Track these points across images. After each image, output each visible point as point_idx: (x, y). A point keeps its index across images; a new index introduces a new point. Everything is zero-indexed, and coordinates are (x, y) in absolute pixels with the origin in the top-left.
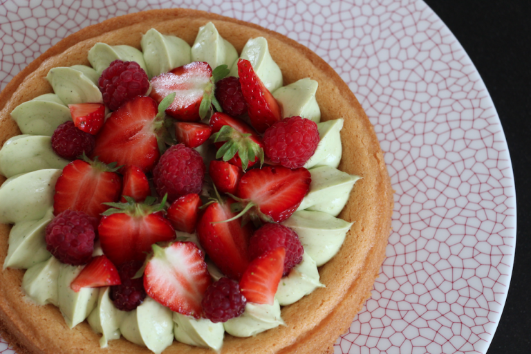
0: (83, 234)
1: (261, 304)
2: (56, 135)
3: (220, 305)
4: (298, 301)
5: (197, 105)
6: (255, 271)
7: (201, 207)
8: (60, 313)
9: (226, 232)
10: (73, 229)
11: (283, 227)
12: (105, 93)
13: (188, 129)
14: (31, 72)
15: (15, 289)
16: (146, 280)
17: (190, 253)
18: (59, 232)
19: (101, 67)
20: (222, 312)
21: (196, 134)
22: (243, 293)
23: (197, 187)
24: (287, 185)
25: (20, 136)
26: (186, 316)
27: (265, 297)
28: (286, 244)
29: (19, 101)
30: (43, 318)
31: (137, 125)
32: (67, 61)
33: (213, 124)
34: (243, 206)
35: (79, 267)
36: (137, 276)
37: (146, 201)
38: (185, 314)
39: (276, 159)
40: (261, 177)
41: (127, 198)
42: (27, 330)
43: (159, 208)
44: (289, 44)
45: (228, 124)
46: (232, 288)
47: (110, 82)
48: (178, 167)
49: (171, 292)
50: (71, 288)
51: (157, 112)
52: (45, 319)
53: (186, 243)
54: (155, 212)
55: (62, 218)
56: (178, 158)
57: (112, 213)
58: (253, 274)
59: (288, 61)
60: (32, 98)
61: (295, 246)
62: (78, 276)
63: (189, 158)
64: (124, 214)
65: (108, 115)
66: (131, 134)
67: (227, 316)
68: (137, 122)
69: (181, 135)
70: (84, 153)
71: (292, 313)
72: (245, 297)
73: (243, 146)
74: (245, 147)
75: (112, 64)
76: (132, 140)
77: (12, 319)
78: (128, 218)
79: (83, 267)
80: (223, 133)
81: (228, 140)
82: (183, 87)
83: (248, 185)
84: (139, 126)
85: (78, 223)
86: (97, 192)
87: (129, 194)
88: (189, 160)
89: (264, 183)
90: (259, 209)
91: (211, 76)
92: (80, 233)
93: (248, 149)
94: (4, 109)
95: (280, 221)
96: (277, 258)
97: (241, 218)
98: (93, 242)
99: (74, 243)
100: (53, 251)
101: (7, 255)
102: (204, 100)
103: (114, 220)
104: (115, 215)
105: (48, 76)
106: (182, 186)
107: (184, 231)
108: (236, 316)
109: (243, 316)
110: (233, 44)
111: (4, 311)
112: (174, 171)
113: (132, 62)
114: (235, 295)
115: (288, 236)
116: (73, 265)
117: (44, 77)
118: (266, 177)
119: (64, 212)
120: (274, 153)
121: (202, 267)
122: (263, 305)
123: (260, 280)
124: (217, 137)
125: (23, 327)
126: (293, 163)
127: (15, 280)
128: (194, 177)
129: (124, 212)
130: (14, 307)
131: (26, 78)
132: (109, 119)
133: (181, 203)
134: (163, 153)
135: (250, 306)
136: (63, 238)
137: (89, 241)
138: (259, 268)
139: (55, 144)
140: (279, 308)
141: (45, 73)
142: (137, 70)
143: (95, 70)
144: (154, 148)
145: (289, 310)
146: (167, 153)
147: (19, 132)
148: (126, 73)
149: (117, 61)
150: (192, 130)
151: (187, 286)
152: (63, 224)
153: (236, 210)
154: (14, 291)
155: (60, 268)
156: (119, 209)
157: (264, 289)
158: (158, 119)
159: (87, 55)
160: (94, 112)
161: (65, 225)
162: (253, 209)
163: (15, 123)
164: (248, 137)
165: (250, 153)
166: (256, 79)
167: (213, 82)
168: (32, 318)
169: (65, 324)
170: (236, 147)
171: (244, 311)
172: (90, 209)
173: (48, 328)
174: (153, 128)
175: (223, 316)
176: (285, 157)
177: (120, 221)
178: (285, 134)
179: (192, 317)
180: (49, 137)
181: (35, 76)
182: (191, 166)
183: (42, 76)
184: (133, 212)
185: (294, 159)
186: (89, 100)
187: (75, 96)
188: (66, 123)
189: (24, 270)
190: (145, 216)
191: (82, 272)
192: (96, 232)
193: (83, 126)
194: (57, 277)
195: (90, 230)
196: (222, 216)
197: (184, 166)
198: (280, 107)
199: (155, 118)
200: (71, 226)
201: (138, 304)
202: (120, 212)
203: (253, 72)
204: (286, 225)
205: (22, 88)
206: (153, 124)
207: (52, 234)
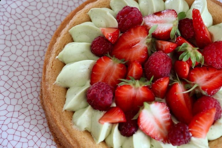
0: (107, 94)
1: (199, 138)
2: (94, 42)
3: (178, 136)
4: (218, 139)
5: (169, 32)
6: (199, 120)
7: (170, 85)
8: (91, 135)
9: (182, 99)
10: (102, 91)
11: (213, 98)
12: (119, 23)
13: (165, 44)
14: (80, 10)
15: (69, 121)
16: (139, 121)
17: (163, 108)
18: (95, 93)
19: (117, 10)
20: (179, 140)
21: (170, 46)
22: (190, 131)
23: (167, 74)
24: (215, 77)
25: (73, 42)
26: (158, 141)
27: (202, 134)
28: (215, 107)
29: (74, 25)
30: (83, 137)
31: (137, 40)
32: (99, 5)
33: (177, 42)
34: (192, 86)
35: (104, 112)
36: (135, 118)
37: (140, 80)
38: (158, 140)
39: (210, 63)
40: (201, 71)
41: (130, 77)
42: (74, 143)
43: (148, 83)
44: (217, 4)
45: (186, 42)
46: (185, 129)
47: (123, 17)
48: (159, 63)
49: (152, 128)
50: (99, 122)
51: (148, 34)
52: (84, 138)
53: (161, 103)
54: (146, 85)
55: (96, 86)
56: (159, 58)
57: (123, 85)
58: (197, 121)
59: (216, 12)
60: (80, 24)
61: (219, 109)
62: (103, 116)
63: (165, 59)
64: (129, 85)
65: (120, 35)
66: (133, 45)
67: (181, 143)
68: (137, 38)
69: (160, 47)
70: (108, 53)
71: (215, 144)
72: (192, 133)
73: (193, 54)
74: (194, 55)
75: (124, 8)
76: (133, 48)
77: (66, 137)
78: (131, 88)
79: (105, 112)
80: (183, 47)
81: (185, 51)
82: (161, 22)
83: (195, 75)
84: (138, 41)
85: (105, 89)
86: (114, 74)
87: (131, 75)
88: (165, 60)
89: (203, 75)
90: (201, 88)
91: (177, 17)
92: (105, 94)
93: (196, 56)
94: (65, 29)
95: (211, 95)
96: (211, 113)
97: (190, 92)
98: (112, 99)
99: (102, 99)
100: (91, 103)
101: (65, 103)
102: (173, 29)
103: (124, 88)
104: (125, 86)
105: (89, 13)
106: (160, 73)
107: (159, 97)
108: (186, 143)
109: (189, 144)
110: (187, 2)
111: (62, 133)
112: (157, 65)
113: (135, 8)
114: (187, 132)
115: (216, 103)
116: (100, 111)
117: (87, 13)
118: (204, 71)
119: (97, 83)
120: (209, 59)
121: (168, 116)
122: (200, 139)
123: (200, 125)
124: (180, 49)
125: (72, 141)
126: (218, 66)
127: (69, 117)
128: (167, 69)
129: (129, 84)
130: (68, 131)
131: (77, 13)
132: (121, 36)
133: (161, 82)
134: (151, 55)
135: (193, 139)
136: (97, 96)
137: (110, 98)
138: (201, 118)
139: (94, 47)
140: (207, 141)
141: (87, 11)
142: (138, 12)
143: (113, 11)
144: (146, 52)
145: (213, 143)
146: (153, 55)
147: (72, 41)
148: (132, 13)
149: (127, 7)
150: (166, 44)
151: (160, 126)
152: (97, 88)
153: (188, 87)
154: (68, 122)
155: (93, 112)
156: (127, 83)
157: (202, 130)
158: (148, 38)
159: (110, 3)
160: (115, 32)
161: (98, 89)
162: (197, 87)
163: (71, 36)
164: (196, 50)
165: (197, 58)
166: (201, 20)
167: (178, 20)
168: (77, 137)
169: (94, 141)
170: (190, 54)
171: (190, 141)
172: (109, 82)
173: (85, 143)
174: (145, 42)
175: (179, 143)
176: (215, 62)
177: (127, 89)
178: (216, 49)
179: (162, 142)
180: (90, 44)
181: (82, 12)
182: (166, 63)
183: (86, 12)
184: (134, 84)
185: (220, 63)
186: (111, 26)
187: (103, 24)
188: (99, 37)
189: (73, 112)
190: (140, 87)
191: (105, 114)
192: (114, 94)
193: (110, 38)
194: (92, 117)
195: (111, 93)
196: (180, 90)
197: (162, 63)
198: (211, 36)
199: (147, 37)
200: (101, 90)
201: (134, 133)
202: (128, 84)
203: (200, 16)
204: (215, 97)
205: (75, 18)
206: (146, 40)
207: (91, 93)
